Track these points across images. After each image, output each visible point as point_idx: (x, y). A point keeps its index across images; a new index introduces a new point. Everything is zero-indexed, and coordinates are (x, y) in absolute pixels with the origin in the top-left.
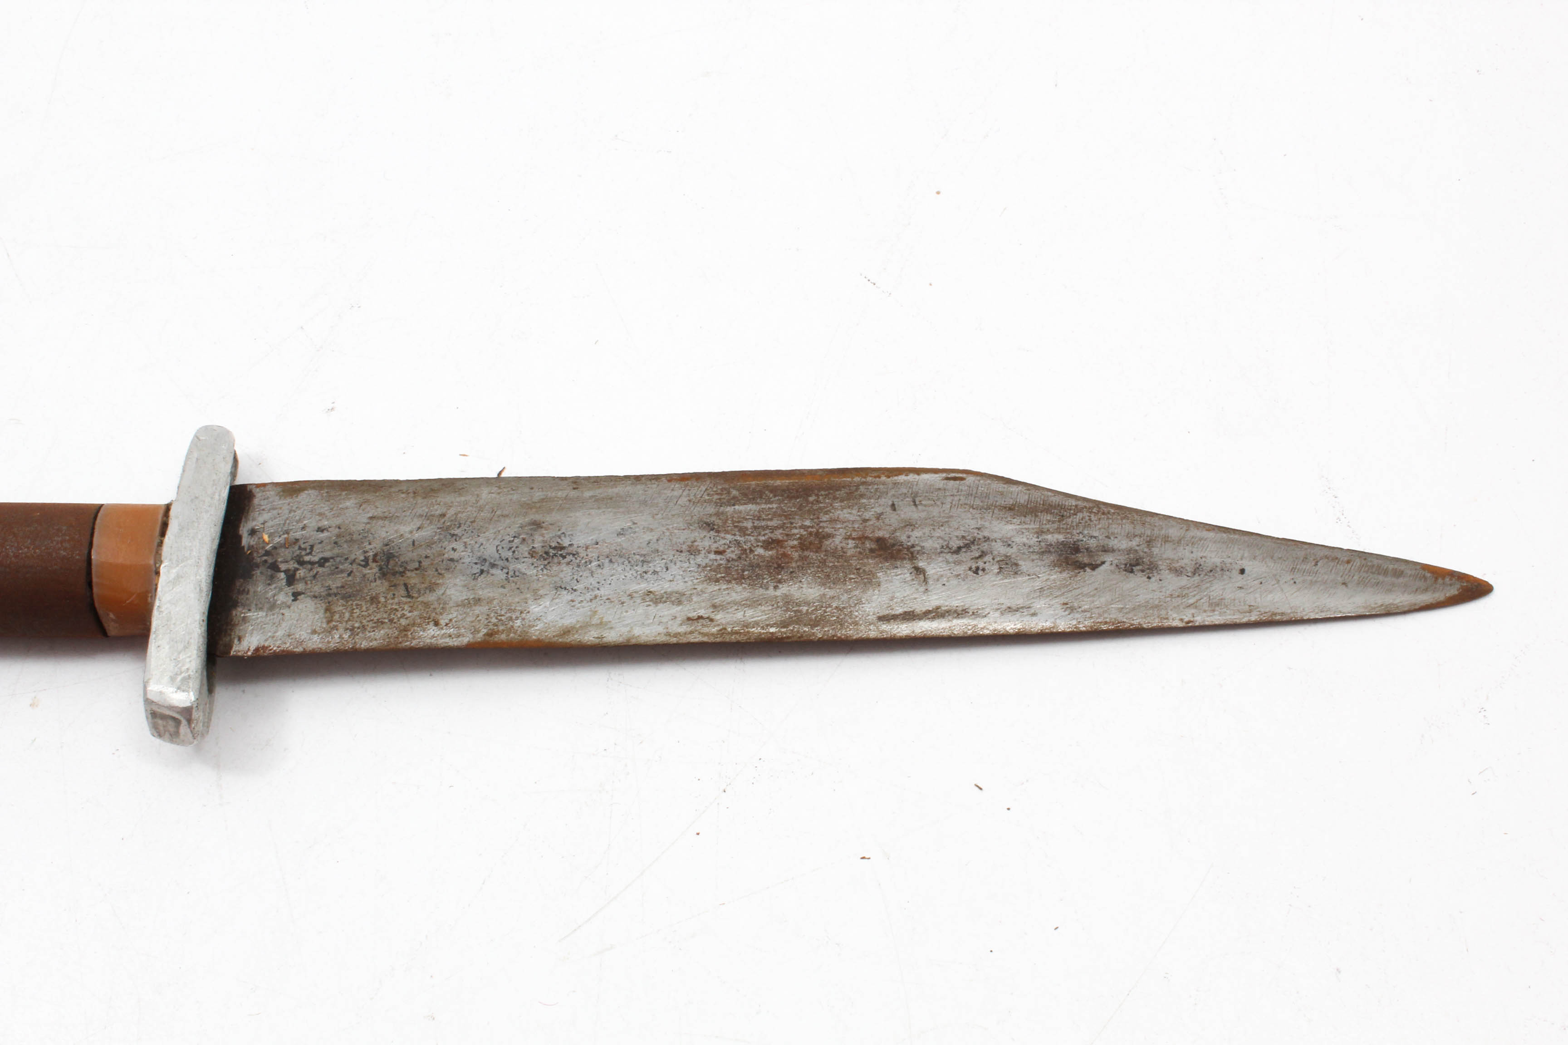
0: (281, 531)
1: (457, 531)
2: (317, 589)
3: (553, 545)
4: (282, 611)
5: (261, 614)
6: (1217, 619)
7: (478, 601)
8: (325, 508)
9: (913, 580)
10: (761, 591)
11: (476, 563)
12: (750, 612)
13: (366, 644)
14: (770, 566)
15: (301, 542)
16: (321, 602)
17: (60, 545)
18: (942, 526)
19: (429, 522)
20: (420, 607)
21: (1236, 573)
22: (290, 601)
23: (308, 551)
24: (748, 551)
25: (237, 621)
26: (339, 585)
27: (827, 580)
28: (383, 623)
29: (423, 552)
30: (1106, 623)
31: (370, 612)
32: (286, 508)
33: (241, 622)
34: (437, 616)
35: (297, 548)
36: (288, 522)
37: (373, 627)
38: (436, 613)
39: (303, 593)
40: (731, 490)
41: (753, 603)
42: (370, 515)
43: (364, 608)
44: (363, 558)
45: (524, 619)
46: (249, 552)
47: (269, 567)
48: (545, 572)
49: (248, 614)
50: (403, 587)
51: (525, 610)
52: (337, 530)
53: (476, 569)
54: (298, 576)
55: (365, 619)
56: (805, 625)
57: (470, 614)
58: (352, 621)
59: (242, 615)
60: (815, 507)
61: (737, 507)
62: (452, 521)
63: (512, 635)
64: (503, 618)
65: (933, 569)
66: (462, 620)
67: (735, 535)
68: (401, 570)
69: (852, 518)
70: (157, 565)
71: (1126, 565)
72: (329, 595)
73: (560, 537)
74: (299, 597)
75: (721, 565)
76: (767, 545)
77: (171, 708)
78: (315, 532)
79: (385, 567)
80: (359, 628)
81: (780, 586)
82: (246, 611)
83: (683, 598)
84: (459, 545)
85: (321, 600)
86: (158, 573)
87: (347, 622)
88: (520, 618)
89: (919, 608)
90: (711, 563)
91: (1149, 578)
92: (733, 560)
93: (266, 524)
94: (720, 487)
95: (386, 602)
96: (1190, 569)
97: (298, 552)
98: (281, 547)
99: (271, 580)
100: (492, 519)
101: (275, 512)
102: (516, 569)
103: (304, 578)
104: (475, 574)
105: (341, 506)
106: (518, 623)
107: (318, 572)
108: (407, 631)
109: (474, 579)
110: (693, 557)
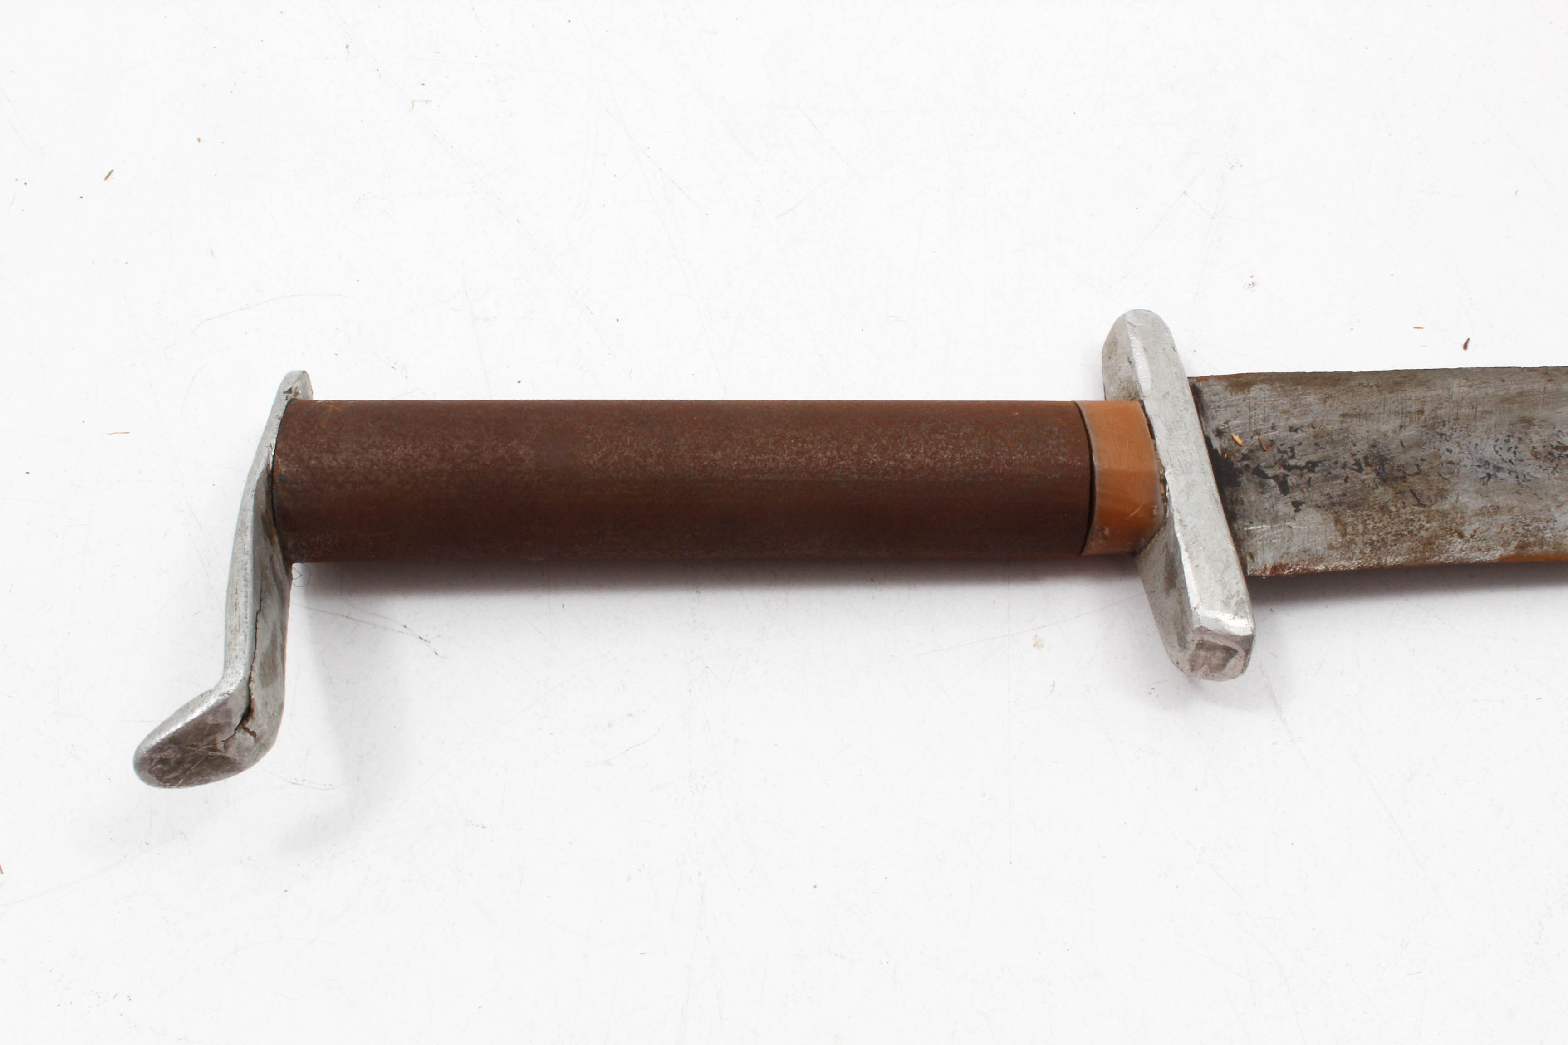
0: (1250, 431)
1: (1445, 430)
2: (1317, 497)
3: (1555, 444)
4: (1288, 524)
5: (1265, 527)
7: (1497, 509)
8: (1285, 403)
11: (1479, 466)
13: (1392, 560)
15: (1278, 444)
16: (1327, 512)
17: (1056, 450)
19: (1408, 419)
20: (1437, 517)
22: (1293, 513)
23: (1290, 454)
25: (1241, 535)
26: (1340, 493)
28: (1403, 535)
29: (1415, 453)
31: (1385, 522)
33: (1246, 536)
34: (1458, 527)
35: (1275, 451)
36: (1253, 421)
37: (1394, 541)
38: (1457, 523)
39: (1304, 503)
42: (1340, 413)
43: (1376, 519)
44: (1354, 462)
45: (1552, 529)
46: (1226, 456)
47: (1253, 473)
48: (1557, 475)
49: (1251, 528)
50: (1410, 494)
51: (1551, 519)
52: (1312, 429)
53: (1482, 473)
54: (1290, 483)
55: (1382, 531)
57: (1494, 524)
58: (1369, 534)
59: (1245, 529)
62: (1433, 418)
63: (1545, 547)
64: (1530, 528)
66: (1487, 531)
68: (1401, 474)
70: (1161, 472)
72: (1333, 504)
73: (1558, 436)
74: (1300, 507)
78: (1289, 432)
79: (1381, 471)
80: (1378, 542)
82: (1248, 524)
84: (1451, 446)
85: (1326, 510)
86: (1164, 482)
87: (1362, 534)
88: (1548, 528)
93: (1230, 423)
95: (1398, 511)
97: (1279, 456)
98: (1258, 450)
99: (1262, 488)
100: (1475, 416)
101: (1233, 409)
102: (1525, 473)
103: (1298, 486)
104: (1483, 478)
105: (1303, 402)
106: (1548, 534)
107: (1310, 478)
108: (1431, 544)
109: (1484, 484)
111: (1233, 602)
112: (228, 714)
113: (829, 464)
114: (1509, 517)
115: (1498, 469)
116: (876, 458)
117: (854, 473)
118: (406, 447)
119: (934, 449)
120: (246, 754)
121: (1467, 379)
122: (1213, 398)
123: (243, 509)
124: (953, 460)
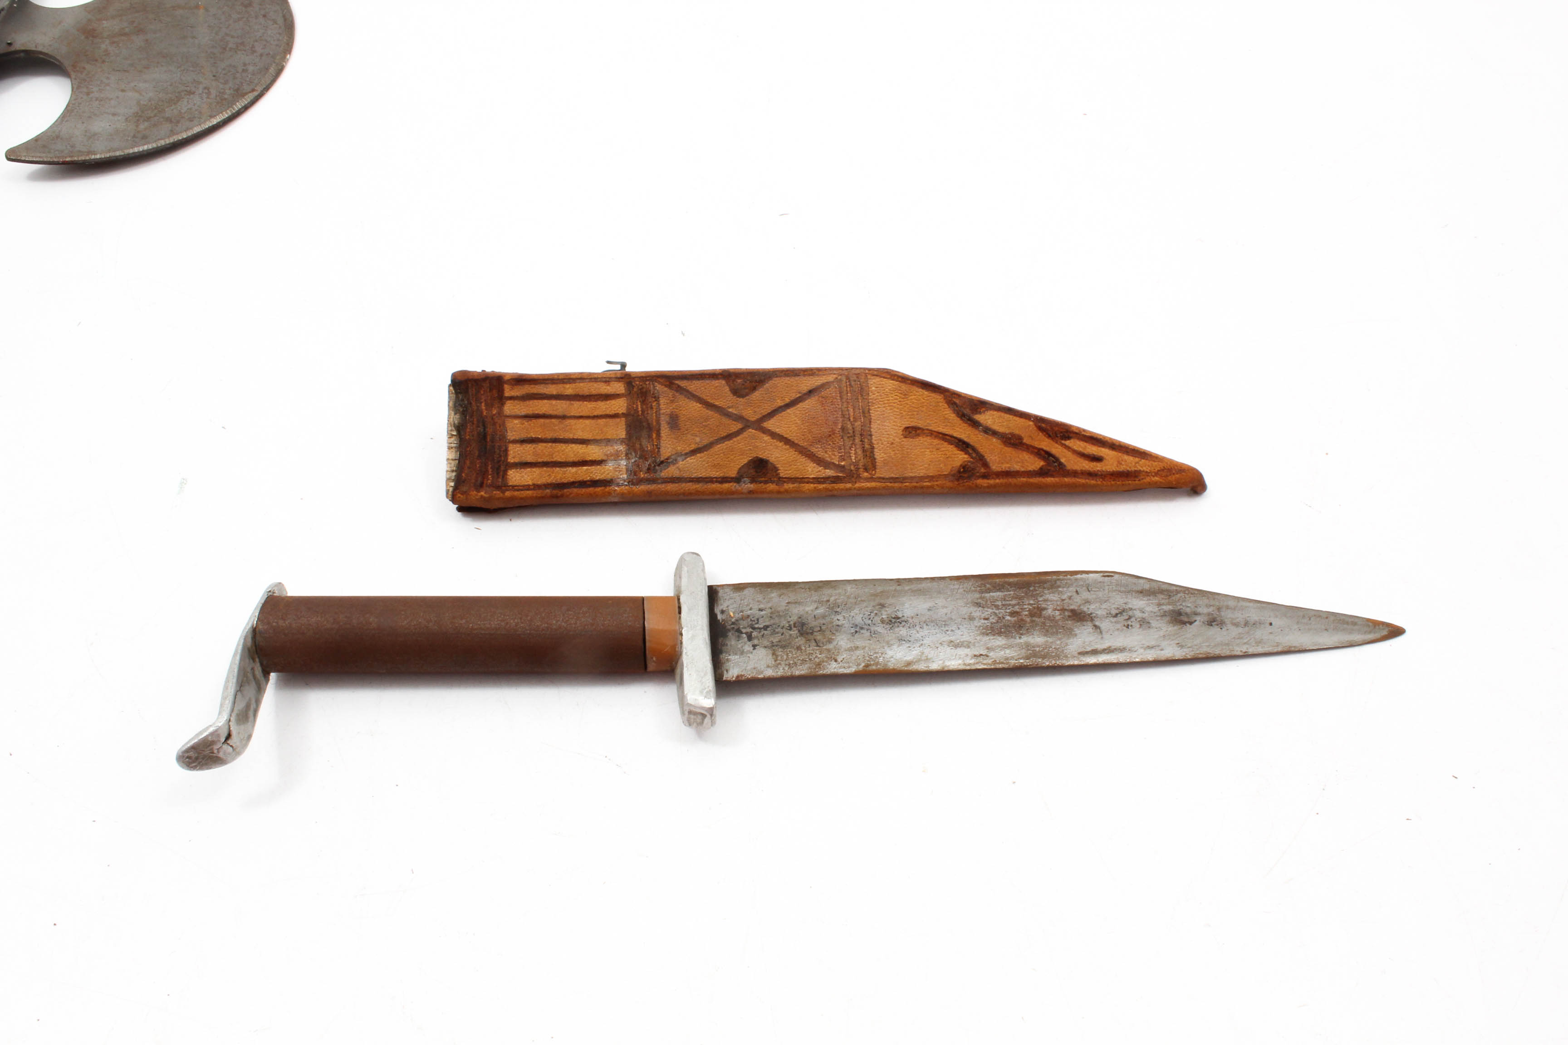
0: (739, 611)
1: (838, 610)
2: (766, 643)
3: (893, 616)
4: (748, 655)
5: (737, 657)
6: (1260, 650)
7: (857, 648)
8: (760, 597)
9: (1094, 632)
10: (1012, 640)
11: (852, 627)
12: (1008, 651)
13: (798, 673)
14: (1015, 626)
15: (751, 617)
17: (627, 619)
18: (1105, 602)
20: (825, 651)
21: (1268, 625)
22: (752, 650)
23: (756, 622)
24: (1002, 618)
25: (724, 661)
26: (777, 640)
27: (1046, 632)
28: (806, 661)
29: (822, 621)
30: (1201, 654)
31: (798, 655)
32: (738, 599)
34: (835, 657)
35: (749, 620)
36: (741, 606)
37: (801, 663)
38: (835, 655)
39: (758, 645)
40: (986, 584)
41: (1009, 647)
42: (787, 602)
44: (788, 625)
45: (884, 657)
46: (723, 623)
47: (736, 631)
48: (891, 631)
49: (729, 657)
50: (813, 641)
51: (884, 653)
52: (770, 610)
53: (853, 630)
54: (753, 636)
55: (795, 659)
56: (1039, 658)
57: (854, 655)
58: (789, 660)
59: (726, 658)
60: (1034, 593)
61: (991, 594)
62: (833, 604)
63: (879, 666)
64: (872, 657)
65: (1104, 625)
66: (850, 658)
67: (993, 609)
68: (811, 631)
69: (1055, 599)
70: (681, 630)
71: (1208, 621)
72: (773, 646)
73: (896, 612)
74: (756, 647)
75: (988, 626)
76: (1012, 614)
77: (703, 708)
78: (758, 612)
79: (801, 630)
80: (793, 664)
81: (1022, 637)
82: (728, 655)
83: (970, 645)
84: (840, 617)
85: (769, 649)
86: (681, 634)
87: (785, 661)
88: (882, 657)
89: (1100, 647)
90: (982, 625)
91: (1221, 629)
92: (994, 623)
93: (728, 608)
94: (980, 583)
95: (806, 649)
96: (1243, 623)
97: (751, 623)
98: (740, 620)
99: (739, 638)
100: (856, 603)
101: (733, 600)
102: (875, 630)
103: (757, 637)
104: (853, 633)
105: (769, 597)
106: (881, 660)
107: (764, 634)
108: (820, 665)
109: (853, 636)
110: (972, 622)
111: (705, 691)
112: (219, 736)
113: (516, 626)
116: (539, 624)
117: (527, 630)
118: (317, 617)
119: (567, 619)
120: (228, 756)
121: (858, 586)
122: (722, 596)
123: (238, 645)
124: (576, 624)
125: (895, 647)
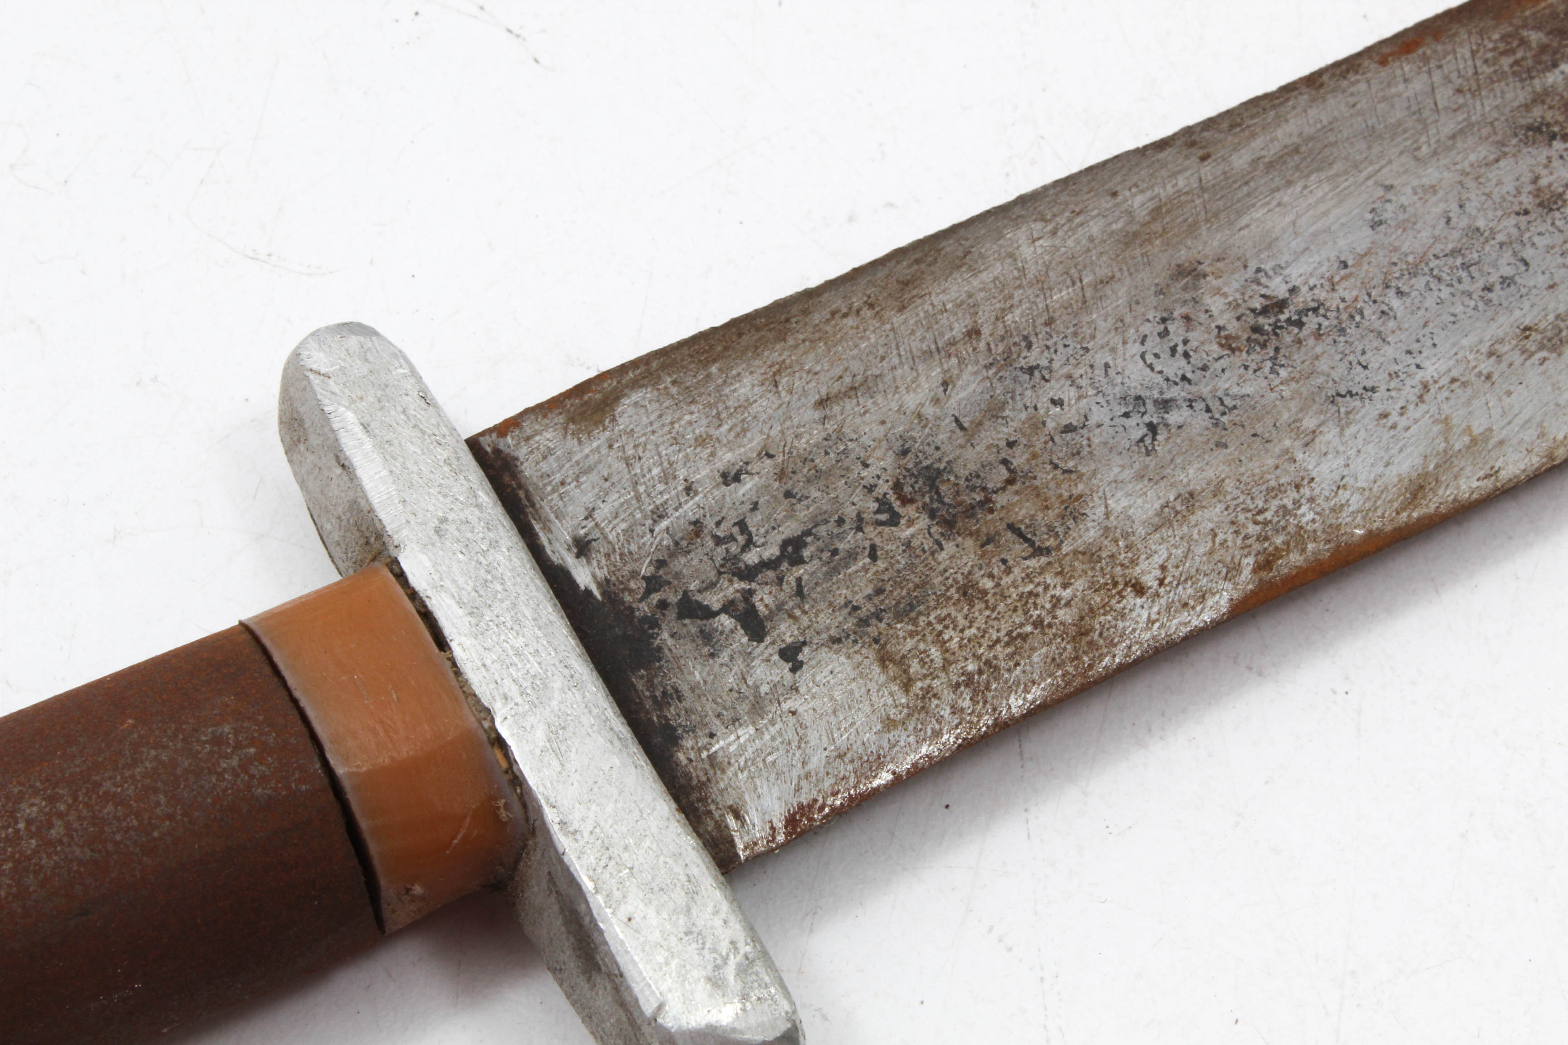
0: (645, 517)
1: (1034, 357)
2: (826, 619)
3: (1257, 303)
4: (785, 706)
5: (746, 732)
7: (1190, 499)
11: (1125, 415)
13: (1020, 702)
15: (710, 523)
16: (857, 648)
19: (954, 361)
20: (1078, 566)
22: (788, 676)
23: (741, 539)
25: (701, 774)
26: (869, 590)
28: (1024, 637)
31: (980, 622)
32: (611, 459)
33: (711, 772)
34: (1127, 571)
35: (710, 543)
36: (641, 489)
37: (1011, 656)
38: (1122, 565)
39: (804, 643)
42: (813, 397)
43: (962, 622)
44: (876, 505)
45: (1311, 500)
46: (611, 597)
47: (681, 616)
48: (1282, 373)
49: (717, 747)
50: (1009, 535)
51: (1303, 479)
52: (768, 461)
53: (1136, 427)
54: (761, 608)
55: (980, 646)
57: (1196, 536)
58: (956, 662)
59: (704, 755)
62: (1003, 338)
63: (1310, 546)
64: (1268, 515)
66: (1186, 557)
68: (978, 497)
72: (863, 622)
73: (1258, 282)
74: (800, 657)
78: (723, 488)
79: (935, 505)
80: (980, 672)
82: (706, 740)
84: (1058, 388)
85: (855, 642)
86: (500, 742)
87: (943, 668)
88: (1303, 501)
93: (598, 515)
94: (1496, 36)
95: (998, 585)
97: (720, 551)
98: (672, 555)
100: (1084, 300)
101: (594, 477)
102: (1220, 393)
103: (780, 607)
104: (1142, 440)
105: (731, 403)
106: (1306, 515)
107: (799, 580)
108: (1086, 633)
109: (1148, 454)
110: (1557, 214)
111: (730, 972)
114: (1220, 507)
115: (1165, 405)
121: (1043, 219)
122: (544, 466)
125: (1330, 434)
